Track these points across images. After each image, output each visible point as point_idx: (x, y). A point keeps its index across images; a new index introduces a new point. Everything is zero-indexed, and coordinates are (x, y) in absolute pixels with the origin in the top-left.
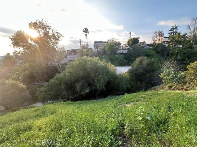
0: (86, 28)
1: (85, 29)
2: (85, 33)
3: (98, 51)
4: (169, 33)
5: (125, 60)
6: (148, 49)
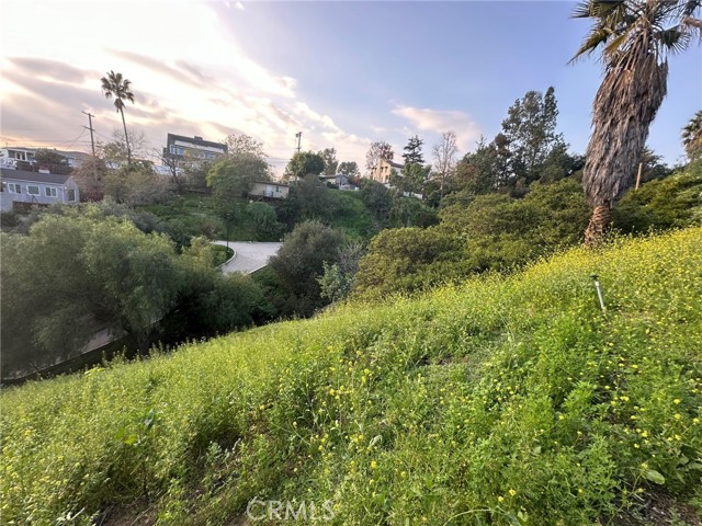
0: (120, 76)
1: (112, 77)
2: (114, 97)
3: (174, 179)
4: (405, 156)
5: (278, 221)
6: (349, 193)
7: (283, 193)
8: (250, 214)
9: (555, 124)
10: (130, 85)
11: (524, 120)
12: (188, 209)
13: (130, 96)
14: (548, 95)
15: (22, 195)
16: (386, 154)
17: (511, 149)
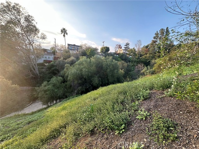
0: (65, 29)
2: (63, 34)
10: (67, 31)
13: (67, 34)
14: (167, 29)
16: (120, 47)
17: (157, 43)
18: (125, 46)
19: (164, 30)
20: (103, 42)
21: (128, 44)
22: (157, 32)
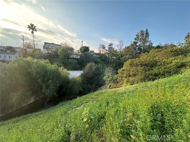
0: (33, 25)
1: (31, 25)
2: (31, 30)
3: (48, 53)
5: (78, 64)
6: (96, 57)
7: (79, 57)
8: (70, 63)
9: (149, 38)
10: (36, 27)
11: (140, 37)
12: (53, 61)
13: (36, 30)
14: (146, 31)
15: (1, 58)
16: (104, 47)
17: (138, 45)
18: (109, 47)
19: (144, 32)
20: (82, 42)
21: (112, 45)
22: (138, 33)
